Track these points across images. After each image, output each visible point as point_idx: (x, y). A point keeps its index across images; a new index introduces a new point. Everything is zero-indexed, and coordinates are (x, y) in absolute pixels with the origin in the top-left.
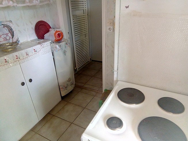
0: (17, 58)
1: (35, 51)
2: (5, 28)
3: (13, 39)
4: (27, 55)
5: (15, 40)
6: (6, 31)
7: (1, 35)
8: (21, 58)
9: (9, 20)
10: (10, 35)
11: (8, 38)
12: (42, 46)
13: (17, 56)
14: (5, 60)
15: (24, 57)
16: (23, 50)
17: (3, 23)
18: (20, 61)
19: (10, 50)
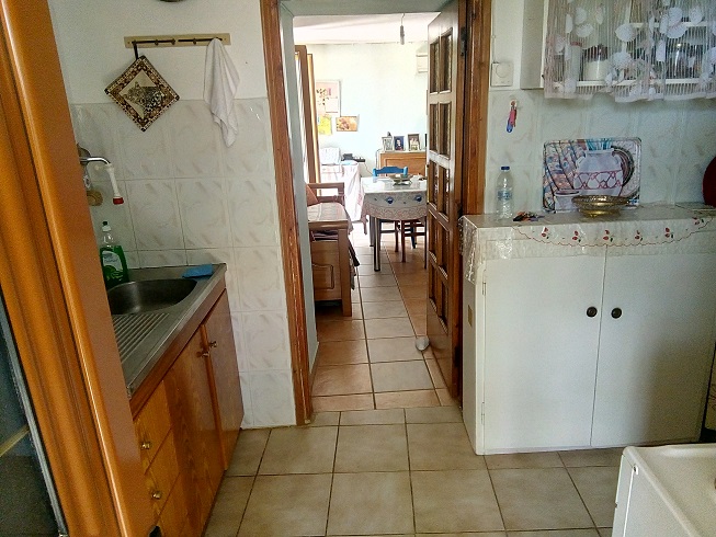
0: (606, 238)
1: (667, 236)
2: (617, 156)
3: (625, 187)
4: (638, 238)
5: (627, 192)
6: (614, 163)
7: (598, 173)
8: (617, 240)
9: (635, 135)
10: (619, 176)
11: (611, 183)
12: (701, 224)
13: (608, 232)
14: (576, 233)
15: (627, 243)
16: (633, 222)
17: (615, 144)
18: (610, 249)
19: (599, 213)
